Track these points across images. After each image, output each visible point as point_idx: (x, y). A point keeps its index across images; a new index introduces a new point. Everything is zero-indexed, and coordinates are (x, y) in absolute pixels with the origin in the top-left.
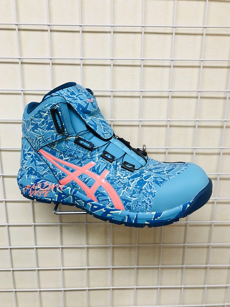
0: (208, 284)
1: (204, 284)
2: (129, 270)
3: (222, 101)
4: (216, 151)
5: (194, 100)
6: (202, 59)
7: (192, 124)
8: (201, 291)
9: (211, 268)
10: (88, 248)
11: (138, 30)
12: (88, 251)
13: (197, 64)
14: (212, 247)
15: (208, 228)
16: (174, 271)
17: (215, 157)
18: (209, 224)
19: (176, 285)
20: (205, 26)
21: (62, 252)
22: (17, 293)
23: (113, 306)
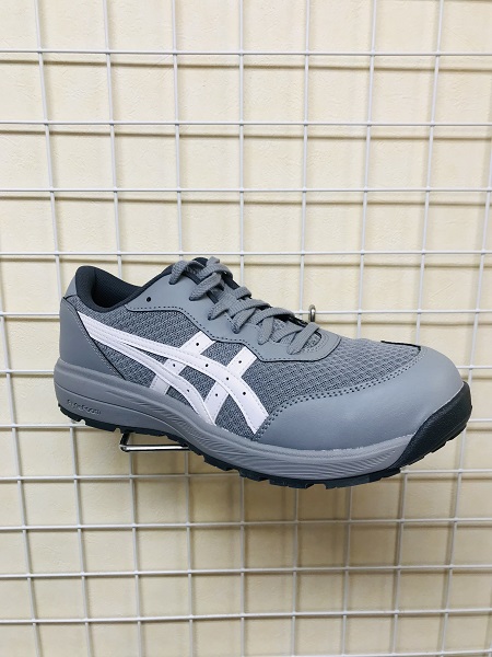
0: (450, 607)
1: (443, 607)
2: (279, 578)
3: (475, 211)
4: (465, 319)
5: (416, 210)
6: (432, 123)
7: (412, 260)
8: (436, 622)
9: (457, 572)
10: (192, 529)
11: (297, 61)
12: (192, 536)
13: (421, 132)
14: (459, 527)
15: (449, 485)
16: (378, 579)
17: (463, 331)
18: (451, 475)
19: (381, 609)
20: (438, 52)
21: (137, 538)
22: (42, 627)
23: (246, 654)
